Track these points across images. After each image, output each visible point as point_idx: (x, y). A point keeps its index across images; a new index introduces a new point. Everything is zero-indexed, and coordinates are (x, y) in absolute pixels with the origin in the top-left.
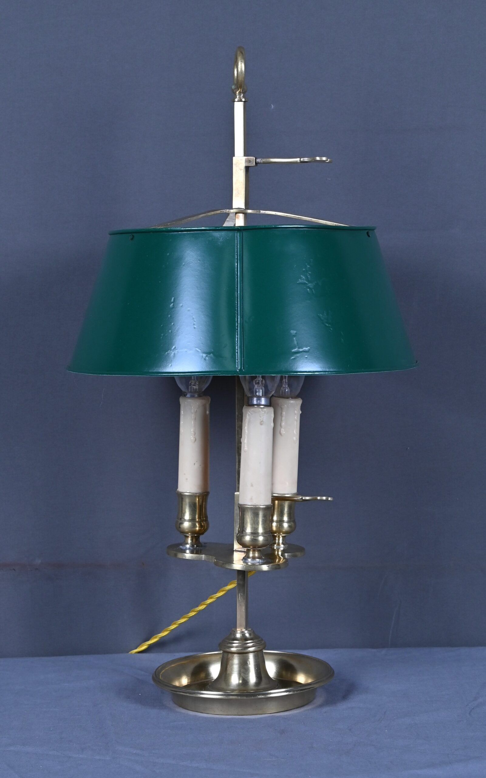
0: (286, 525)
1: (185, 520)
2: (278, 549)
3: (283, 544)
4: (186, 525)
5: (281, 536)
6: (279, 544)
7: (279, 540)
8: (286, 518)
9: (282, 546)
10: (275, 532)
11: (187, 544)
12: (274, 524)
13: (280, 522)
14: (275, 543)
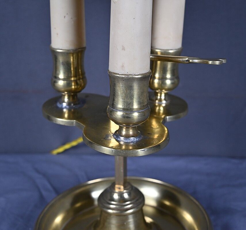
0: (168, 82)
1: (59, 79)
2: (160, 105)
3: (165, 99)
4: (61, 83)
5: (163, 93)
6: (160, 100)
7: (161, 96)
8: (168, 76)
9: (164, 102)
10: (157, 89)
11: (64, 102)
12: (156, 81)
13: (163, 79)
14: (157, 99)
